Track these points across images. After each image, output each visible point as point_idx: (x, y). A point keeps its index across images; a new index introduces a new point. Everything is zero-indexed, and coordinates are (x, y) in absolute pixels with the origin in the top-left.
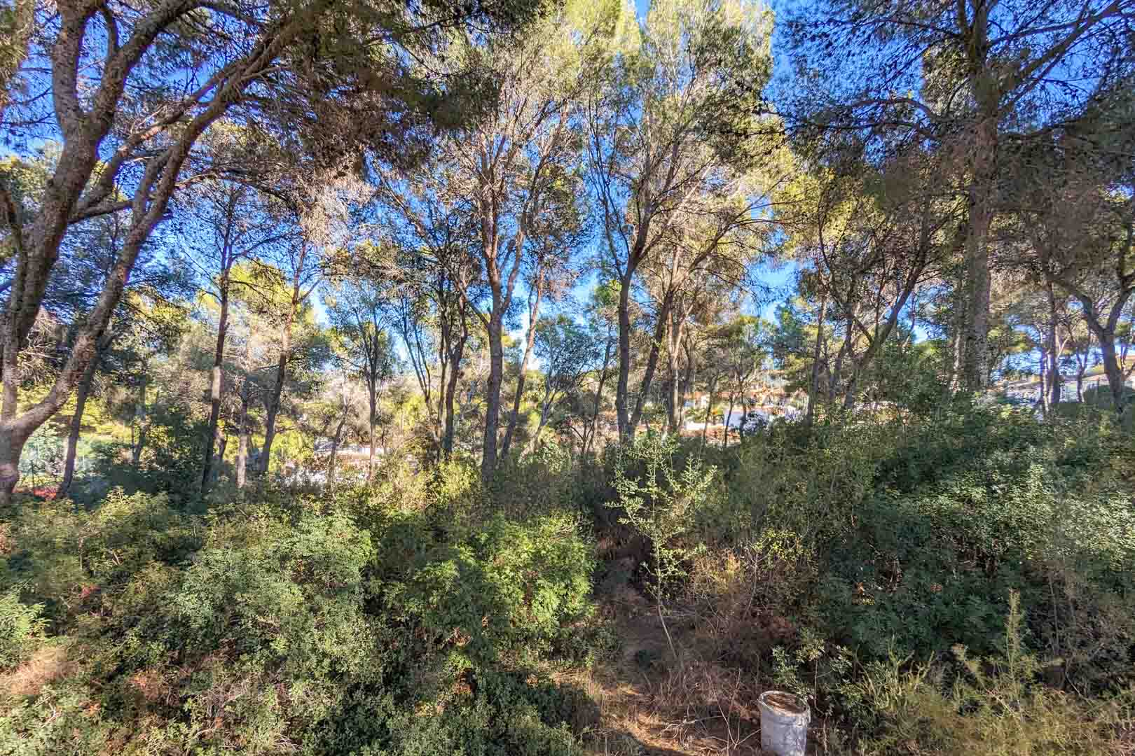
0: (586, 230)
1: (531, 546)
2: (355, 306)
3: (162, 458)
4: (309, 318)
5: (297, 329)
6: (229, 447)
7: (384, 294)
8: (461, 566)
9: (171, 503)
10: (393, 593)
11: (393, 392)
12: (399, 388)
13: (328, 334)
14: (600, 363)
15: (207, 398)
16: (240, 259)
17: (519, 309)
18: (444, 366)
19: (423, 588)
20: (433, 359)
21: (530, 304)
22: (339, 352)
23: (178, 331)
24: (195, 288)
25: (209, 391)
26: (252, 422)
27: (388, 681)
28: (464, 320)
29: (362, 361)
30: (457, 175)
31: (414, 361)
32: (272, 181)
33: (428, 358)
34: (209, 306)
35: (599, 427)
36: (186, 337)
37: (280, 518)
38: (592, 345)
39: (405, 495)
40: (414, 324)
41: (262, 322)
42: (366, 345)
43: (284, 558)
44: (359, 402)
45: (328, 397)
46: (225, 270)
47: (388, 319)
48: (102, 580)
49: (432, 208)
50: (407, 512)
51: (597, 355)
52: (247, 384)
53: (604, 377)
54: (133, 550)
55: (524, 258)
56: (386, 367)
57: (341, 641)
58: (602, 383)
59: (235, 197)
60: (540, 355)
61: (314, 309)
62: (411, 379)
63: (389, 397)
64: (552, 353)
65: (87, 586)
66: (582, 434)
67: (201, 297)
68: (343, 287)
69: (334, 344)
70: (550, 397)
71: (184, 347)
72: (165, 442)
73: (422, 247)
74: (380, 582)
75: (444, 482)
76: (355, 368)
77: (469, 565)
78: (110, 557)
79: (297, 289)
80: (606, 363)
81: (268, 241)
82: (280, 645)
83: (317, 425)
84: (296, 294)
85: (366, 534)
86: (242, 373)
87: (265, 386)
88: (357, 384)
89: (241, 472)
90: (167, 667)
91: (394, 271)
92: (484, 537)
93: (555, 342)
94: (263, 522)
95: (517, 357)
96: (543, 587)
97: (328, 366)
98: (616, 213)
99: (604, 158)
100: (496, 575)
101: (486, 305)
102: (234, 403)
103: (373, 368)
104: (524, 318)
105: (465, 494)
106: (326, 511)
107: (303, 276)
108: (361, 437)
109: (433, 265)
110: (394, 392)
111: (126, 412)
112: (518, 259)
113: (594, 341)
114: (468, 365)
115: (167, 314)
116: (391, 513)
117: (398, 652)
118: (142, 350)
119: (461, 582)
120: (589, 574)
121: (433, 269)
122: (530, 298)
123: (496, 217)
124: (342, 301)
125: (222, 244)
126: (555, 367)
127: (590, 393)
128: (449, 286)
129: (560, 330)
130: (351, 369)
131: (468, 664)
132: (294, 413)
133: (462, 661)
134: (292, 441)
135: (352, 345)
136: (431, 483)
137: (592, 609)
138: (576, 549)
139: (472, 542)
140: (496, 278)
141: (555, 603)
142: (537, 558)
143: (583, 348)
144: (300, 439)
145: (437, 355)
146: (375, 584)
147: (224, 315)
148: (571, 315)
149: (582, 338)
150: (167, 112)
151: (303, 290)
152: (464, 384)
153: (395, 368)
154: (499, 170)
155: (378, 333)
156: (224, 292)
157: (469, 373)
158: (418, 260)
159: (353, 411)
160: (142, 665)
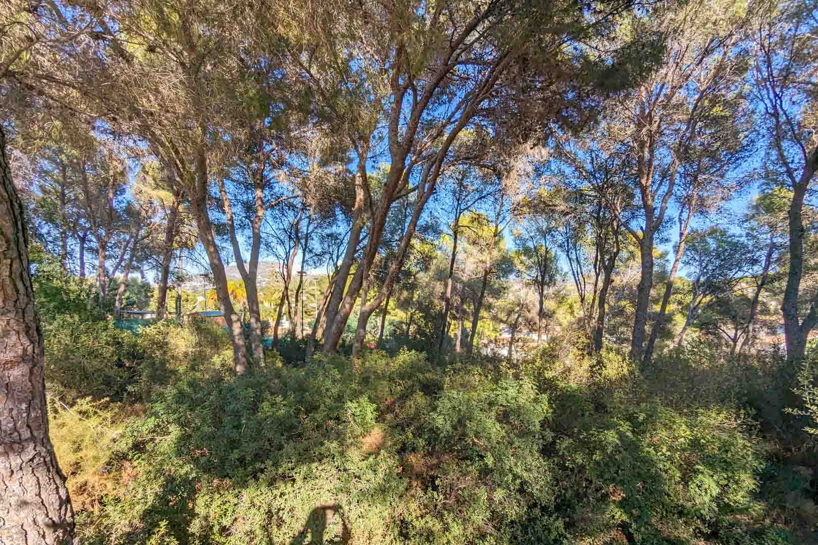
0: (748, 145)
1: (688, 433)
2: (532, 234)
3: (419, 331)
4: (501, 245)
5: (495, 253)
6: (452, 327)
7: (553, 223)
8: (621, 436)
9: (428, 359)
10: (564, 444)
11: (555, 295)
12: (559, 292)
13: (513, 255)
14: (758, 269)
15: (443, 297)
16: (466, 212)
17: (669, 225)
18: (597, 275)
19: (589, 447)
20: (589, 270)
21: (680, 221)
22: (519, 267)
23: (431, 258)
24: (440, 232)
25: (444, 293)
26: (464, 312)
27: (558, 508)
28: (617, 238)
29: (534, 273)
30: (617, 126)
31: (573, 272)
32: (487, 160)
33: (584, 269)
34: (446, 242)
35: (754, 330)
36: (435, 261)
37: (487, 376)
38: (749, 252)
39: (573, 373)
40: (575, 245)
41: (474, 250)
42: (539, 262)
43: (491, 404)
44: (531, 301)
45: (511, 297)
46: (457, 220)
47: (554, 242)
48: (396, 397)
49: (594, 155)
50: (574, 385)
51: (754, 262)
52: (464, 289)
53: (763, 284)
54: (410, 383)
55: (677, 181)
56: (551, 277)
57: (528, 470)
58: (760, 287)
59: (464, 175)
60: (688, 263)
61: (505, 238)
62: (571, 285)
63: (552, 298)
64: (701, 262)
65: (390, 399)
66: (732, 335)
67: (444, 237)
68: (525, 223)
69: (516, 261)
70: (698, 300)
71: (433, 267)
72: (422, 323)
73: (585, 186)
74: (553, 434)
75: (605, 367)
76: (529, 278)
77: (627, 437)
78: (400, 385)
79: (497, 226)
80: (766, 268)
81: (480, 198)
82: (490, 461)
83: (503, 316)
84: (496, 230)
85: (545, 397)
86: (462, 282)
87: (473, 290)
88: (530, 289)
89: (458, 343)
90: (425, 455)
91: (562, 206)
92: (641, 417)
93: (706, 252)
94: (477, 378)
95: (664, 266)
96: (702, 473)
97: (512, 277)
98: (789, 122)
99: (775, 73)
100: (651, 450)
101: (639, 224)
102: (456, 301)
103: (543, 278)
104: (673, 233)
105: (623, 379)
106: (517, 377)
107: (500, 218)
108: (532, 326)
109: (592, 198)
110: (557, 294)
111: (404, 305)
112: (672, 184)
113: (750, 248)
114: (618, 273)
115: (427, 248)
116: (562, 385)
117: (566, 489)
118: (414, 269)
119: (622, 449)
120: (755, 473)
121: (592, 201)
122: (680, 215)
123: (651, 152)
124: (524, 232)
125: (456, 204)
126: (704, 274)
127: (744, 298)
128: (604, 213)
129: (710, 241)
130: (526, 278)
131: (625, 518)
132: (489, 307)
133: (619, 513)
134: (486, 326)
135: (529, 262)
136: (595, 366)
137: (758, 508)
138: (740, 446)
139: (631, 418)
140: (650, 202)
141: (715, 491)
142: (695, 444)
143: (737, 256)
144: (491, 325)
145: (592, 267)
146: (549, 435)
147: (455, 247)
148: (725, 226)
149: (736, 247)
150: (434, 132)
151: (500, 228)
152: (613, 289)
153: (558, 278)
154: (657, 114)
155: (547, 252)
156: (455, 233)
157: (617, 280)
158: (579, 196)
159: (527, 308)
160: (414, 450)
